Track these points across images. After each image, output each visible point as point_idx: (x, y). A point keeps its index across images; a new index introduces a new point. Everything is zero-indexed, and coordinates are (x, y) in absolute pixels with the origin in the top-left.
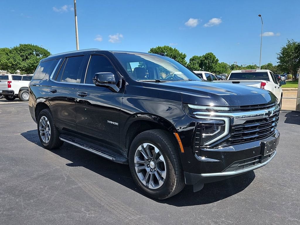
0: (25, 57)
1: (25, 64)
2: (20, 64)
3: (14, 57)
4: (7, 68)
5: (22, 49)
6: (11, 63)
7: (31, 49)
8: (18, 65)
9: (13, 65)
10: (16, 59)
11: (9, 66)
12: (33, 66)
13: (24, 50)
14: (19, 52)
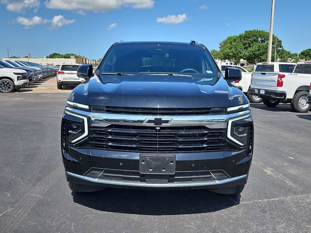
0: (248, 45)
1: (246, 53)
2: (241, 53)
3: (236, 45)
4: (229, 57)
5: (246, 35)
6: (233, 52)
7: (255, 36)
8: (239, 54)
9: (234, 54)
10: (238, 48)
11: (231, 56)
12: (254, 54)
13: (248, 37)
14: (243, 40)
